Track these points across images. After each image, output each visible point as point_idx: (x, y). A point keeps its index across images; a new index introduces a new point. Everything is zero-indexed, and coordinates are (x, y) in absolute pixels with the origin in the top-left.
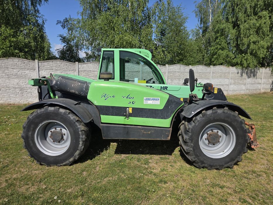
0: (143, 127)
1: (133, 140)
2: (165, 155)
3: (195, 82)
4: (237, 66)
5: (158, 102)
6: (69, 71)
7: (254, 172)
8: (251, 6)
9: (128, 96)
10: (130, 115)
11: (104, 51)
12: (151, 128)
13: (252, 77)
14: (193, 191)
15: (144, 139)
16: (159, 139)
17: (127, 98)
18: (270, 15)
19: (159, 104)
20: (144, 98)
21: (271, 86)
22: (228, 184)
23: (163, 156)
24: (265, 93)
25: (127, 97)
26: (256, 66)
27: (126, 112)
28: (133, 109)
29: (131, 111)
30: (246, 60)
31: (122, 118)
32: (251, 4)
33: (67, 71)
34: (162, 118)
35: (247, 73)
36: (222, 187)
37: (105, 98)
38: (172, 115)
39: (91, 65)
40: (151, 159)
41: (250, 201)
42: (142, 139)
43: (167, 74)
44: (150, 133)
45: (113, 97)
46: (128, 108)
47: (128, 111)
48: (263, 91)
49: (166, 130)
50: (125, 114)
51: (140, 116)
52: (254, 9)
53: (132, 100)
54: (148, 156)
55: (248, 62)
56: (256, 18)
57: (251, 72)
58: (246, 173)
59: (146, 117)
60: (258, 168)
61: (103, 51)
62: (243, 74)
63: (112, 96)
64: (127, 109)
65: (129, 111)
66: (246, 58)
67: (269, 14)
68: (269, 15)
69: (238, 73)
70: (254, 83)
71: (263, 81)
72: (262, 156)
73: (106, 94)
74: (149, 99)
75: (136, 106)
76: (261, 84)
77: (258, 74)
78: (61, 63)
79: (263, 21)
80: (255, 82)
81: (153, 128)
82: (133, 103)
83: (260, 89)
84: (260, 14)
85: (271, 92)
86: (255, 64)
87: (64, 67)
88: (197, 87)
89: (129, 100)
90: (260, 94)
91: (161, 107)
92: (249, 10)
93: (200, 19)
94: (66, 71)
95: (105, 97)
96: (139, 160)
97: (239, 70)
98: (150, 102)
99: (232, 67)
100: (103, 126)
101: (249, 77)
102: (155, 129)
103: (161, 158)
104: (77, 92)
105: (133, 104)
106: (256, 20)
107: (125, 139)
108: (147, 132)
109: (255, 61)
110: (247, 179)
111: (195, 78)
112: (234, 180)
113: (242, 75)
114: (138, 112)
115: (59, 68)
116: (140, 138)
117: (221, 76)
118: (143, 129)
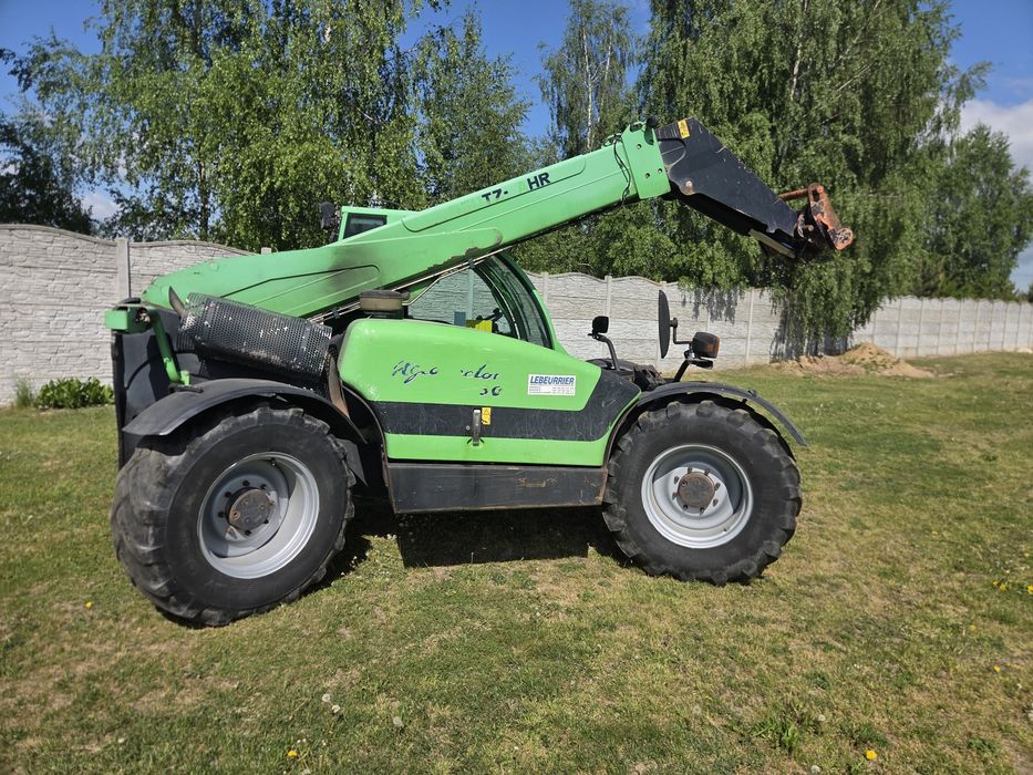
0: (522, 468)
1: (491, 511)
2: (568, 557)
3: (672, 328)
4: (683, 279)
5: (570, 390)
6: (85, 273)
7: (820, 580)
8: (721, 92)
9: (481, 369)
10: (486, 431)
11: (351, 216)
12: (548, 469)
13: (724, 317)
14: (697, 638)
15: (525, 506)
16: (570, 504)
17: (476, 376)
18: (775, 124)
19: (571, 394)
20: (530, 376)
21: (774, 347)
22: (770, 613)
23: (565, 561)
24: (756, 368)
25: (478, 373)
26: (735, 283)
27: (471, 423)
28: (496, 411)
29: (487, 419)
30: (711, 260)
31: (461, 440)
32: (723, 84)
33: (79, 273)
34: (581, 439)
35: (709, 307)
36: (762, 622)
37: (406, 378)
38: (611, 428)
39: (183, 252)
40: (533, 571)
41: (840, 645)
42: (521, 506)
43: (470, 297)
44: (544, 485)
45: (431, 372)
46: (480, 408)
47: (477, 418)
48: (751, 361)
49: (591, 473)
50: (468, 428)
51: (514, 435)
52: (731, 101)
53: (490, 384)
54: (520, 566)
55: (717, 269)
56: (736, 130)
57: (721, 303)
58: (800, 582)
59: (535, 437)
60: (824, 568)
61: (349, 214)
62: (700, 307)
63: (427, 371)
64: (476, 411)
65: (481, 419)
66: (709, 253)
67: (771, 122)
68: (770, 125)
69: (684, 303)
70: (728, 336)
71: (752, 329)
72: (823, 541)
73: (408, 364)
74: (543, 381)
75: (503, 401)
76: (746, 338)
77: (739, 309)
78: (50, 239)
79: (756, 139)
80: (729, 333)
81: (553, 469)
82: (496, 391)
83: (744, 356)
84: (746, 119)
85: (773, 365)
86: (734, 274)
87: (63, 258)
88: (676, 343)
89: (482, 384)
90: (743, 370)
91: (580, 406)
92: (717, 104)
93: (555, 111)
94: (74, 273)
95: (403, 373)
96: (497, 578)
97: (687, 293)
98: (546, 389)
99: (668, 282)
100: (397, 470)
101: (714, 317)
102: (560, 473)
103: (560, 566)
104: (275, 358)
105: (495, 394)
106: (735, 135)
107: (466, 509)
108: (535, 482)
109: (733, 266)
110: (811, 596)
111: (671, 319)
112: (781, 602)
113: (696, 310)
114: (511, 422)
115: (41, 260)
116: (513, 504)
117: (635, 312)
118: (523, 475)
